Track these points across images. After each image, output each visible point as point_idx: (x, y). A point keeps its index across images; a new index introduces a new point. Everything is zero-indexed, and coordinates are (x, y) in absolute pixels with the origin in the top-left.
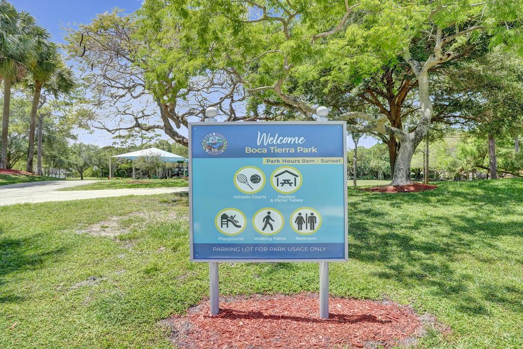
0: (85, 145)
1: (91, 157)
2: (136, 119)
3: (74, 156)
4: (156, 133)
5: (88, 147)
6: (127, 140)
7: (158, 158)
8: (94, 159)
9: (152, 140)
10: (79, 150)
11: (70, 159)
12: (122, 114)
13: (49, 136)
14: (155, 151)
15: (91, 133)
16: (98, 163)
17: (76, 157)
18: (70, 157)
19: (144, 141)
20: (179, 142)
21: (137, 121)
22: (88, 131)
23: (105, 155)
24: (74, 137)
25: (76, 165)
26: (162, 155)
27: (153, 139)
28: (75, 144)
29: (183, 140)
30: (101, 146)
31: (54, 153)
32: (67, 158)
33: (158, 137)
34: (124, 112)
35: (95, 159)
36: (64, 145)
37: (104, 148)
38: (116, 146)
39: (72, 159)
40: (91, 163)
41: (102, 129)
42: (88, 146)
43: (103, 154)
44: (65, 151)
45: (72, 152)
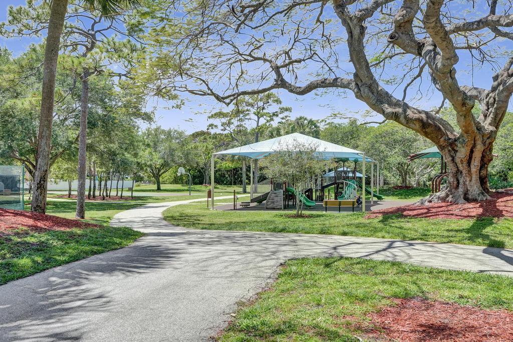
0: (163, 131)
1: (174, 150)
2: (277, 69)
3: (147, 151)
4: (281, 106)
5: (169, 134)
6: (232, 121)
7: (310, 154)
8: (178, 153)
9: (274, 118)
10: (155, 140)
11: (141, 157)
12: (245, 60)
13: (105, 115)
14: (305, 141)
15: (178, 107)
16: (184, 162)
17: (150, 153)
18: (141, 153)
19: (262, 121)
20: (395, 117)
21: (279, 74)
22: (173, 102)
23: (196, 148)
24: (148, 117)
25: (150, 166)
26: (321, 149)
27: (277, 116)
28: (148, 130)
29: (405, 111)
30: (189, 132)
31: (114, 146)
32: (136, 155)
33: (286, 113)
34: (250, 55)
35: (180, 154)
36: (130, 131)
37: (193, 134)
38: (213, 131)
39: (145, 155)
40: (173, 161)
41: (205, 94)
42: (169, 132)
43: (193, 146)
44: (132, 144)
45: (144, 144)
